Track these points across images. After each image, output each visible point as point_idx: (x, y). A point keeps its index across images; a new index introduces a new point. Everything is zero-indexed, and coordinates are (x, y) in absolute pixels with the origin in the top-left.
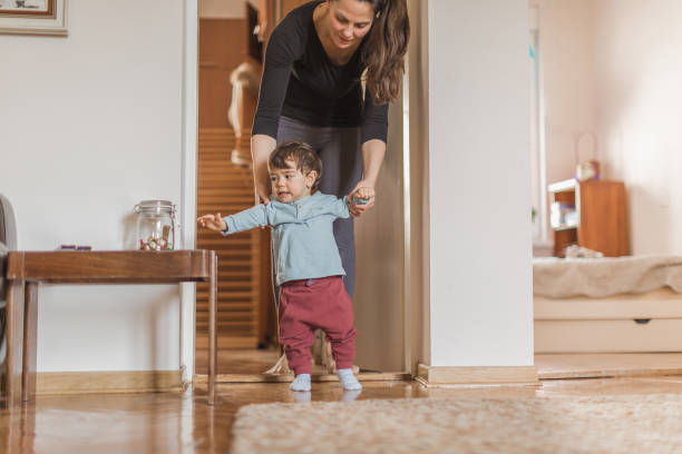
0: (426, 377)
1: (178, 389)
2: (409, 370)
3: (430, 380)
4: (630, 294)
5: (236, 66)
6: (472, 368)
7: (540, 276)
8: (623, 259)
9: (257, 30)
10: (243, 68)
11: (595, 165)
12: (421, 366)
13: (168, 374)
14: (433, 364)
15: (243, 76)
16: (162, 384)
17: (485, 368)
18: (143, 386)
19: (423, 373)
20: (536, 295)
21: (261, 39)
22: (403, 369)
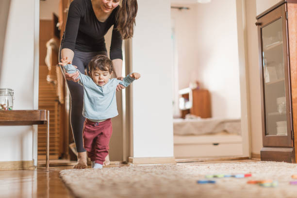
0: (132, 162)
1: (32, 168)
2: (125, 160)
3: (133, 162)
4: (211, 134)
5: (49, 40)
6: (150, 158)
7: (176, 127)
8: (208, 120)
9: (58, 25)
10: (52, 41)
11: (198, 83)
12: (130, 158)
13: (28, 162)
14: (134, 157)
15: (52, 44)
16: (26, 166)
17: (154, 158)
18: (17, 167)
19: (131, 160)
20: (175, 134)
21: (60, 28)
22: (122, 160)
